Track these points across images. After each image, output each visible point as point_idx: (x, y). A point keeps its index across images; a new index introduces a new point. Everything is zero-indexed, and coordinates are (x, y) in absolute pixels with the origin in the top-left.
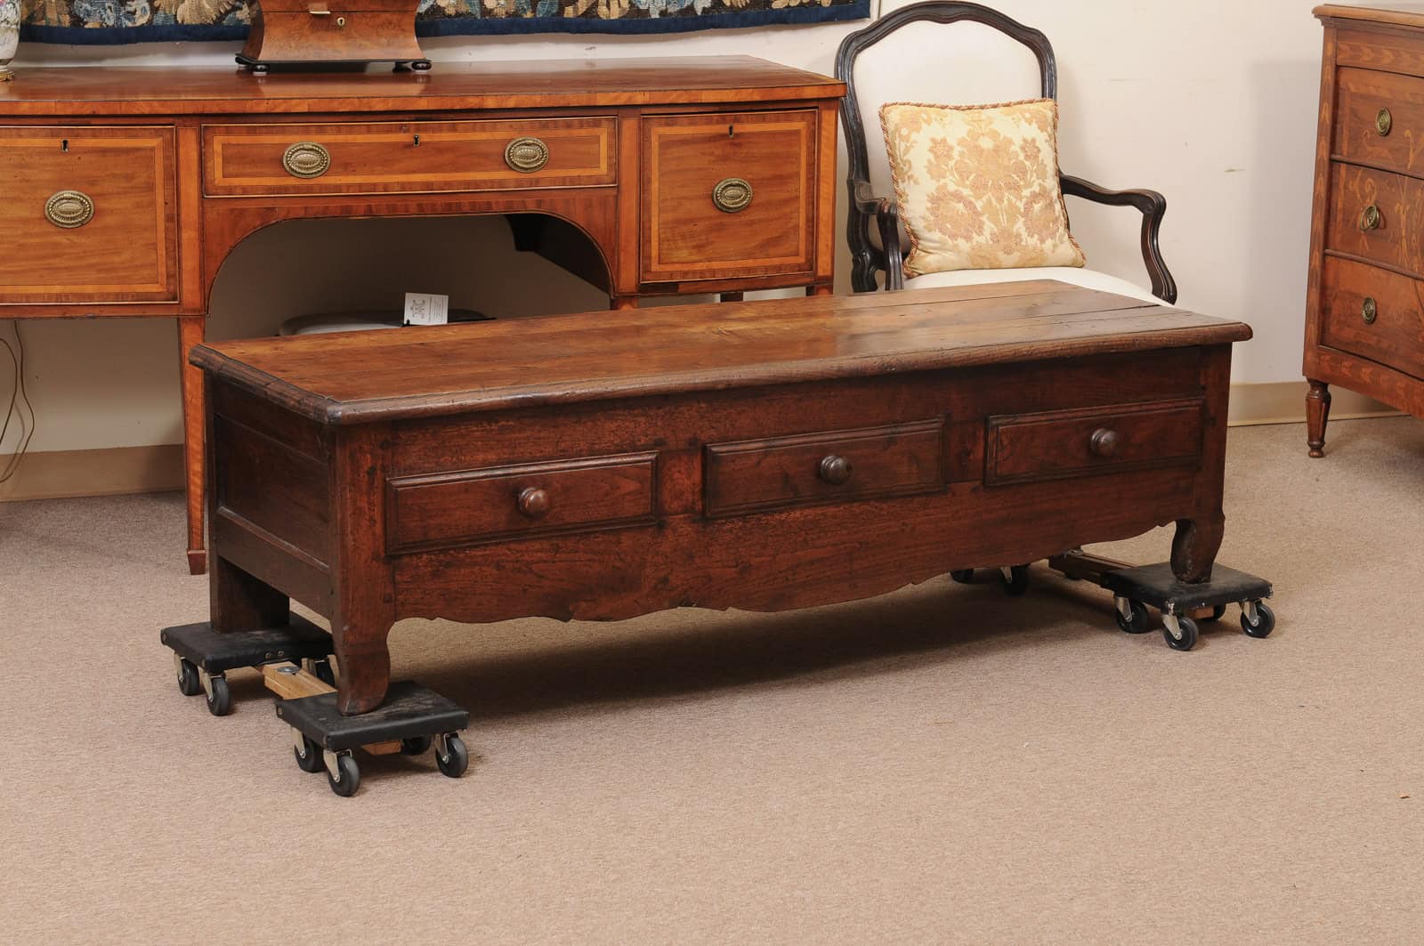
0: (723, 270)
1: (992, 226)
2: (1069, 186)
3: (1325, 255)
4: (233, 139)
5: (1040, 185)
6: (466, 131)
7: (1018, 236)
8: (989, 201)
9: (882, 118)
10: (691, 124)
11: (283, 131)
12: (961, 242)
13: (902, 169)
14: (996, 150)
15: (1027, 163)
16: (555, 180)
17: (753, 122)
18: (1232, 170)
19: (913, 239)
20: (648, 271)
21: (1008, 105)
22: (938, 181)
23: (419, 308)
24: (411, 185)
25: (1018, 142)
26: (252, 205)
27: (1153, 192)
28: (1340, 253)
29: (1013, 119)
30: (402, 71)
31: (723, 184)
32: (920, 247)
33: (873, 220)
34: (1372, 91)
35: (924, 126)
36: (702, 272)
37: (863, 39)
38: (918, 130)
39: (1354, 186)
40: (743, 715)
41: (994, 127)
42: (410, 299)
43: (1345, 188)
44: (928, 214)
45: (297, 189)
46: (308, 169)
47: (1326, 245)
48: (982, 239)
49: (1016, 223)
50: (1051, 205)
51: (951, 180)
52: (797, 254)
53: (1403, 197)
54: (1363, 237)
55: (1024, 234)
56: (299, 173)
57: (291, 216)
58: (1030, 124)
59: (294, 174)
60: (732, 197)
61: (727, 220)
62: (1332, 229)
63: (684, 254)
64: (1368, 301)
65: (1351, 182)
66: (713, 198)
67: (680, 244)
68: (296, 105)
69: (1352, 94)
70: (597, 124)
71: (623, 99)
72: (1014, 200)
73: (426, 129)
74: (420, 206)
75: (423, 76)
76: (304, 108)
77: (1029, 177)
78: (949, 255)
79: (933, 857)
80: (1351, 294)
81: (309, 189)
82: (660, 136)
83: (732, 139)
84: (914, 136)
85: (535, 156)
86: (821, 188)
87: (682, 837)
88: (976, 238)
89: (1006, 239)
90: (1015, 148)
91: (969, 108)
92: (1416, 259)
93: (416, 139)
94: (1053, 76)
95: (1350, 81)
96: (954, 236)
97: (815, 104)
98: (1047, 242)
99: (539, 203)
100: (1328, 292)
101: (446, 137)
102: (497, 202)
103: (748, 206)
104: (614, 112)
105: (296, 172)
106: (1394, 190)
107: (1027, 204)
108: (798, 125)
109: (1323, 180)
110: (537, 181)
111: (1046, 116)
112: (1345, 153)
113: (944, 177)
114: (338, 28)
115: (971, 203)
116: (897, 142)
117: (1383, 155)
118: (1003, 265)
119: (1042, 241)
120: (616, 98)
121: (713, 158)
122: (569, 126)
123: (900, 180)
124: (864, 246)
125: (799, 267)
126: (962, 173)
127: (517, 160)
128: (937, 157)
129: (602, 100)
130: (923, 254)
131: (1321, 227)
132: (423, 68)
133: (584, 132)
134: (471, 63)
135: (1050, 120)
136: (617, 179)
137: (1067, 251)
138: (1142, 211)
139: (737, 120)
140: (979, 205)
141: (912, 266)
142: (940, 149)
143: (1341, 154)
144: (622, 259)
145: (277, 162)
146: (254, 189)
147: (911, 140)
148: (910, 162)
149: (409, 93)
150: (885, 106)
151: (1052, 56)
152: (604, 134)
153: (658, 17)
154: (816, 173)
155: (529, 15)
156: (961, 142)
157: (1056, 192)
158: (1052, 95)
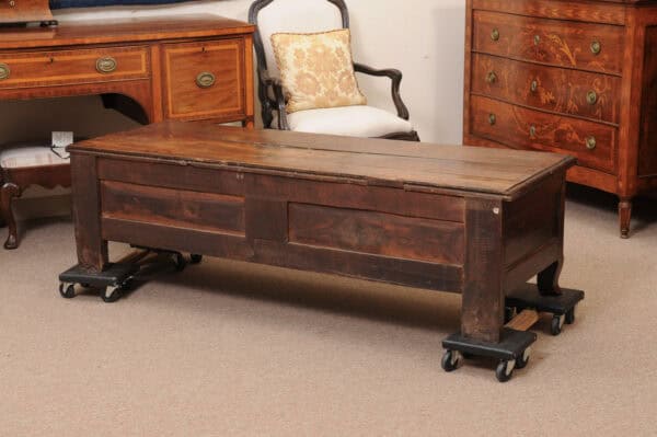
0: (203, 115)
1: (325, 88)
2: (358, 68)
3: (470, 94)
5: (345, 68)
6: (77, 55)
7: (337, 93)
8: (323, 77)
9: (272, 40)
10: (185, 47)
12: (311, 96)
13: (282, 63)
14: (324, 53)
15: (339, 59)
16: (120, 77)
17: (214, 45)
19: (289, 95)
20: (168, 117)
21: (328, 32)
22: (299, 69)
23: (59, 139)
24: (51, 82)
25: (334, 49)
27: (395, 70)
28: (478, 94)
29: (331, 38)
30: (44, 26)
31: (201, 75)
32: (292, 99)
33: (270, 89)
34: (490, 21)
35: (291, 43)
36: (193, 117)
37: (261, 4)
38: (288, 45)
39: (483, 63)
41: (323, 43)
42: (54, 134)
43: (479, 64)
44: (295, 84)
47: (471, 89)
48: (321, 95)
49: (335, 86)
50: (350, 77)
51: (305, 68)
52: (237, 106)
53: (506, 68)
54: (488, 86)
55: (339, 92)
58: (339, 41)
60: (206, 81)
61: (203, 92)
62: (473, 82)
63: (184, 109)
64: (491, 114)
65: (481, 62)
66: (196, 82)
67: (182, 104)
69: (483, 23)
70: (139, 49)
71: (151, 36)
72: (334, 76)
73: (57, 55)
74: (56, 91)
75: (54, 28)
77: (340, 65)
78: (306, 102)
80: (483, 111)
81: (1, 86)
82: (170, 54)
83: (204, 53)
84: (287, 48)
85: (111, 66)
86: (247, 75)
88: (318, 94)
89: (332, 94)
90: (333, 51)
91: (311, 34)
92: (513, 96)
93: (52, 60)
94: (347, 18)
95: (479, 16)
96: (308, 94)
97: (241, 36)
98: (350, 94)
99: (113, 88)
100: (473, 111)
101: (67, 58)
102: (94, 88)
103: (213, 85)
104: (148, 43)
106: (501, 65)
107: (340, 77)
108: (234, 46)
109: (468, 61)
110: (112, 78)
111: (345, 37)
112: (478, 49)
113: (302, 67)
114: (11, 7)
115: (314, 78)
116: (279, 51)
117: (495, 49)
118: (331, 107)
119: (347, 94)
120: (148, 36)
121: (196, 63)
122: (126, 51)
123: (281, 69)
124: (266, 100)
125: (238, 112)
126: (310, 64)
127: (102, 68)
128: (298, 57)
129: (142, 37)
130: (294, 102)
131: (468, 82)
132: (54, 24)
133: (133, 53)
134: (77, 21)
135: (348, 39)
136: (151, 75)
137: (358, 98)
138: (391, 79)
139: (205, 45)
140: (318, 79)
141: (289, 108)
142: (299, 53)
143: (476, 49)
144: (155, 112)
147: (286, 50)
148: (286, 60)
149: (48, 37)
150: (273, 35)
151: (346, 8)
152: (143, 54)
154: (244, 68)
156: (308, 50)
157: (352, 71)
158: (347, 27)
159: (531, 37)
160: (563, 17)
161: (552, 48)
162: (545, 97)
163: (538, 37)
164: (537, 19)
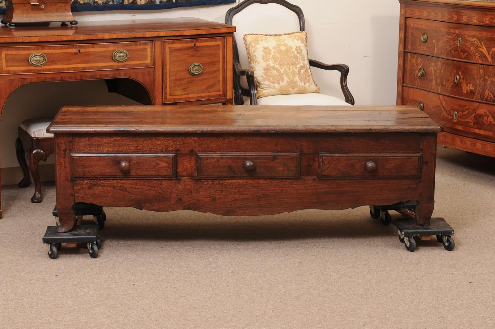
0: (193, 97)
1: (287, 78)
2: (313, 63)
3: (403, 86)
4: (9, 52)
5: (303, 63)
6: (98, 47)
7: (296, 82)
8: (285, 70)
9: (244, 39)
10: (180, 43)
11: (28, 49)
12: (276, 85)
13: (253, 58)
14: (287, 50)
15: (298, 55)
16: (131, 65)
17: (203, 42)
18: (366, 56)
19: (258, 84)
20: (166, 98)
21: (289, 34)
22: (266, 63)
24: (78, 68)
25: (294, 48)
26: (17, 78)
27: (344, 65)
28: (409, 86)
29: (292, 39)
30: (64, 25)
31: (192, 65)
32: (260, 87)
33: (244, 78)
34: (420, 26)
35: (260, 42)
36: (185, 98)
37: (235, 11)
38: (258, 44)
39: (414, 61)
40: (223, 264)
41: (286, 42)
43: (410, 62)
44: (263, 75)
45: (34, 71)
46: (38, 63)
47: (403, 83)
48: (284, 84)
49: (295, 77)
50: (307, 71)
51: (271, 62)
52: (220, 91)
53: (433, 64)
54: (418, 79)
55: (299, 81)
56: (35, 65)
57: (32, 81)
58: (298, 41)
59: (33, 65)
60: (196, 70)
61: (194, 79)
62: (405, 76)
63: (179, 92)
64: (420, 102)
65: (412, 60)
66: (189, 71)
67: (178, 88)
68: (34, 39)
69: (412, 28)
70: (146, 44)
71: (155, 34)
72: (294, 69)
73: (83, 47)
74: (81, 76)
75: (75, 27)
76: (37, 40)
77: (299, 60)
78: (272, 90)
79: (309, 312)
80: (414, 100)
81: (39, 71)
82: (169, 48)
83: (196, 49)
84: (257, 46)
85: (123, 57)
86: (228, 66)
87: (214, 310)
88: (281, 83)
89: (292, 83)
90: (293, 50)
91: (276, 35)
92: (439, 87)
93: (79, 51)
94: (304, 23)
95: (411, 23)
96: (273, 83)
97: (225, 35)
98: (307, 84)
99: (125, 74)
100: (405, 100)
102: (110, 74)
103: (202, 73)
104: (152, 39)
105: (34, 64)
106: (429, 62)
107: (299, 70)
108: (219, 43)
109: (401, 59)
110: (125, 66)
111: (303, 38)
112: (410, 49)
113: (269, 61)
114: (42, 9)
115: (279, 70)
116: (250, 48)
117: (424, 49)
118: (291, 93)
119: (305, 84)
120: (153, 34)
121: (189, 56)
122: (136, 45)
123: (252, 63)
124: (238, 87)
125: (220, 96)
126: (275, 59)
127: (117, 58)
128: (265, 53)
129: (148, 35)
130: (262, 90)
131: (401, 76)
132: (74, 24)
133: (141, 47)
134: (89, 22)
135: (305, 39)
136: (154, 64)
137: (314, 87)
138: (341, 72)
139: (197, 41)
140: (282, 71)
141: (258, 94)
142: (266, 50)
143: (408, 50)
144: (156, 94)
145: (26, 61)
146: (19, 71)
147: (256, 47)
148: (255, 55)
150: (245, 35)
151: (303, 15)
152: (149, 48)
153: (159, 3)
154: (226, 61)
155: (111, 3)
156: (274, 48)
157: (308, 66)
158: (304, 30)
159: (455, 40)
160: (481, 24)
161: (472, 48)
162: (466, 88)
163: (461, 40)
164: (459, 24)
